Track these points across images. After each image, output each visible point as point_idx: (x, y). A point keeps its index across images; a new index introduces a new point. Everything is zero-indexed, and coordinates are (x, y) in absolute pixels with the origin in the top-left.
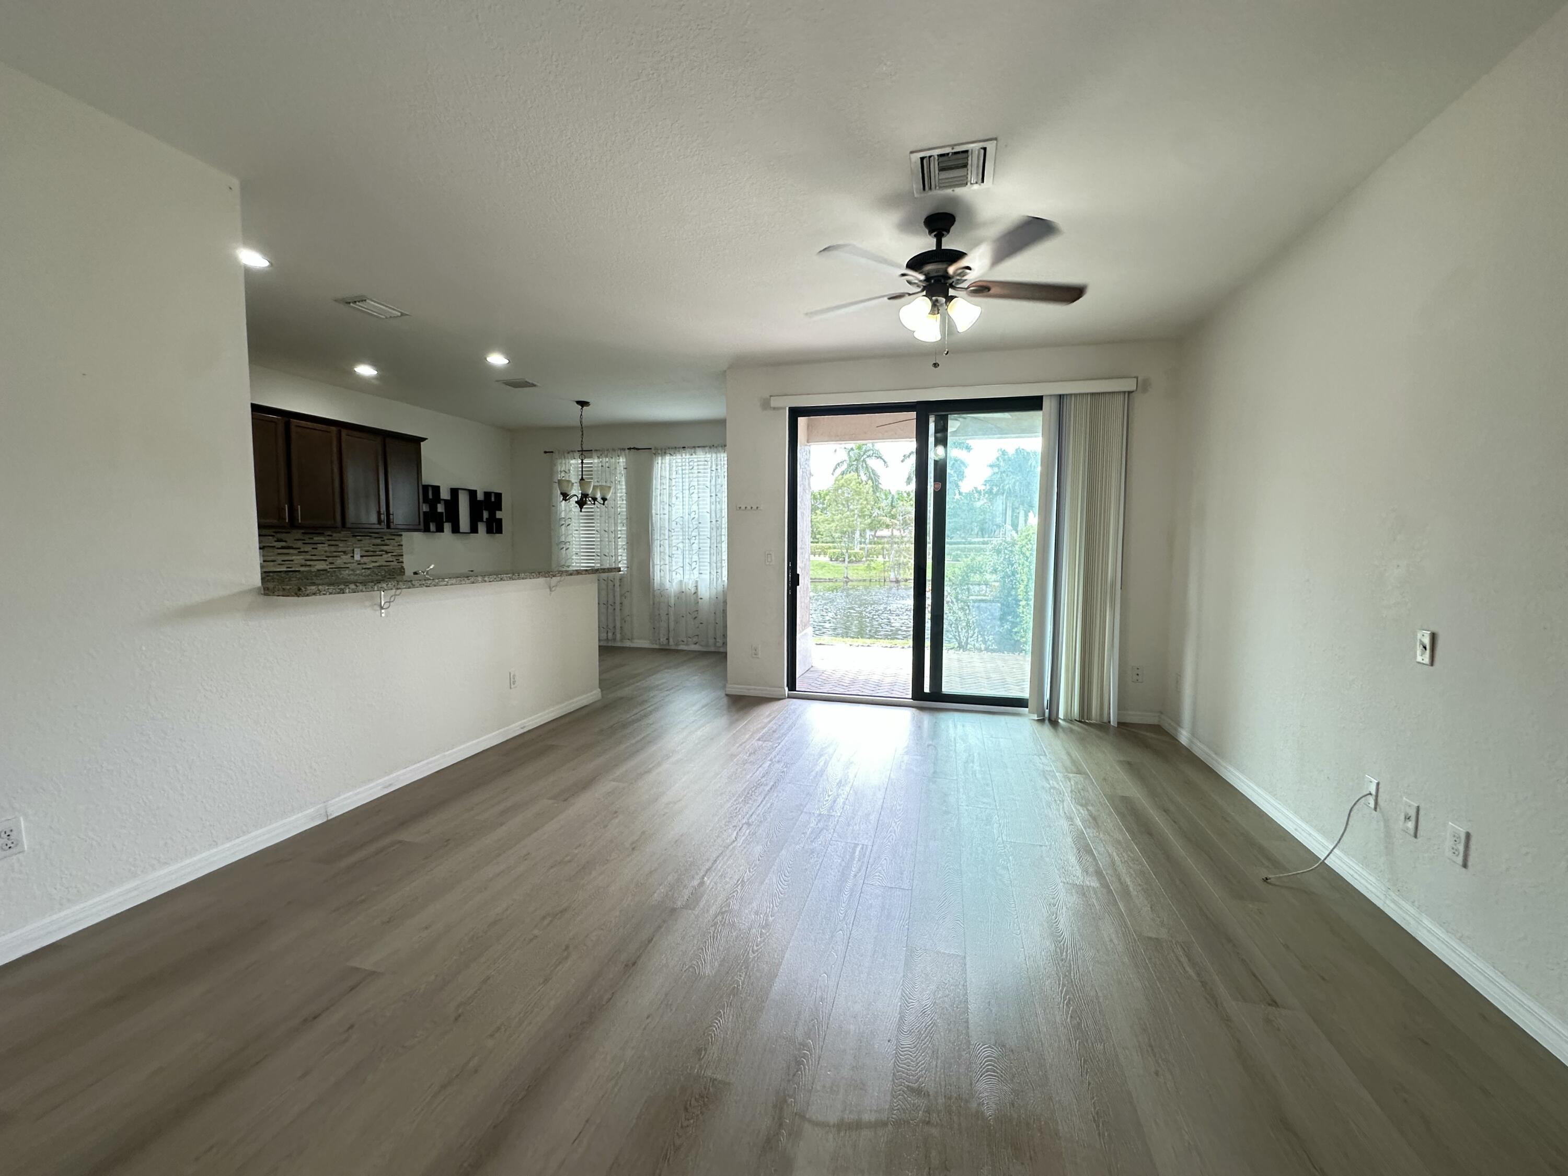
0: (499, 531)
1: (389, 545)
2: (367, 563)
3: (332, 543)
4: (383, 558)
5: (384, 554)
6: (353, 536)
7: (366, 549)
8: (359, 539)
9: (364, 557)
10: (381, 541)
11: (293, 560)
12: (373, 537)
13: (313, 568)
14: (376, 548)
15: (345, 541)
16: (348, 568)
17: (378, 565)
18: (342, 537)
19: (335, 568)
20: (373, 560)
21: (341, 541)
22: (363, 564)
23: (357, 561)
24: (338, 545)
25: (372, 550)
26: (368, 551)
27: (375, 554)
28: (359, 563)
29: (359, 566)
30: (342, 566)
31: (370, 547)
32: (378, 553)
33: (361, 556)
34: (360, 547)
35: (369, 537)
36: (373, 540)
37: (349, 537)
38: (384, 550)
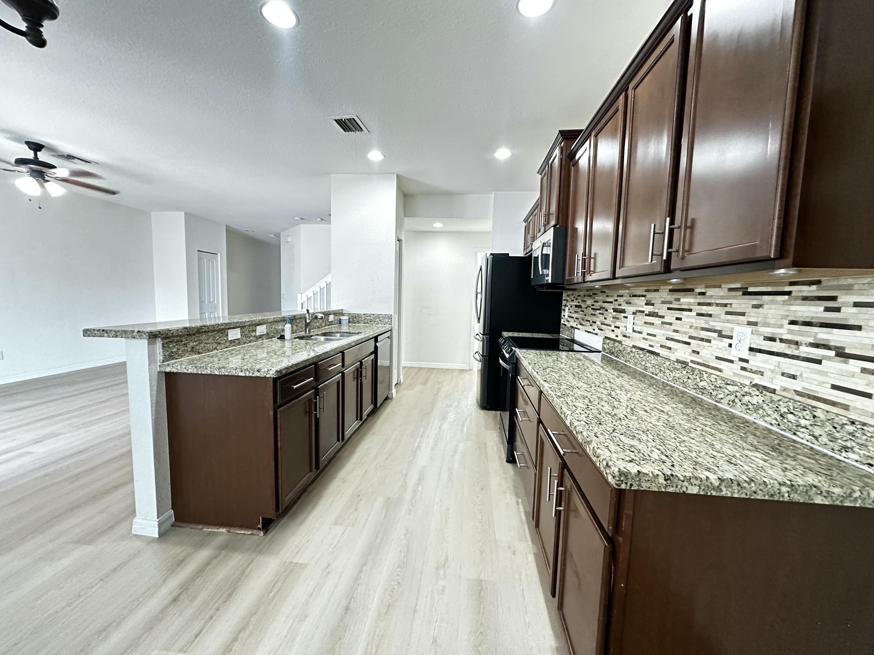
1: (859, 328)
2: (767, 374)
3: (704, 309)
4: (825, 374)
5: (829, 358)
6: (746, 293)
7: (768, 331)
8: (755, 302)
9: (758, 354)
10: (827, 309)
11: (655, 336)
12: (797, 298)
13: (673, 355)
14: (800, 333)
15: (725, 305)
16: (720, 370)
17: (800, 389)
18: (722, 298)
19: (699, 364)
20: (786, 371)
21: (718, 305)
22: (751, 371)
23: (741, 360)
24: (710, 315)
25: (784, 337)
26: (772, 339)
27: (796, 353)
28: (745, 365)
29: (743, 373)
30: (711, 364)
31: (781, 326)
32: (805, 351)
33: (751, 349)
34: (755, 324)
35: (786, 297)
36: (793, 308)
37: (735, 297)
38: (832, 344)
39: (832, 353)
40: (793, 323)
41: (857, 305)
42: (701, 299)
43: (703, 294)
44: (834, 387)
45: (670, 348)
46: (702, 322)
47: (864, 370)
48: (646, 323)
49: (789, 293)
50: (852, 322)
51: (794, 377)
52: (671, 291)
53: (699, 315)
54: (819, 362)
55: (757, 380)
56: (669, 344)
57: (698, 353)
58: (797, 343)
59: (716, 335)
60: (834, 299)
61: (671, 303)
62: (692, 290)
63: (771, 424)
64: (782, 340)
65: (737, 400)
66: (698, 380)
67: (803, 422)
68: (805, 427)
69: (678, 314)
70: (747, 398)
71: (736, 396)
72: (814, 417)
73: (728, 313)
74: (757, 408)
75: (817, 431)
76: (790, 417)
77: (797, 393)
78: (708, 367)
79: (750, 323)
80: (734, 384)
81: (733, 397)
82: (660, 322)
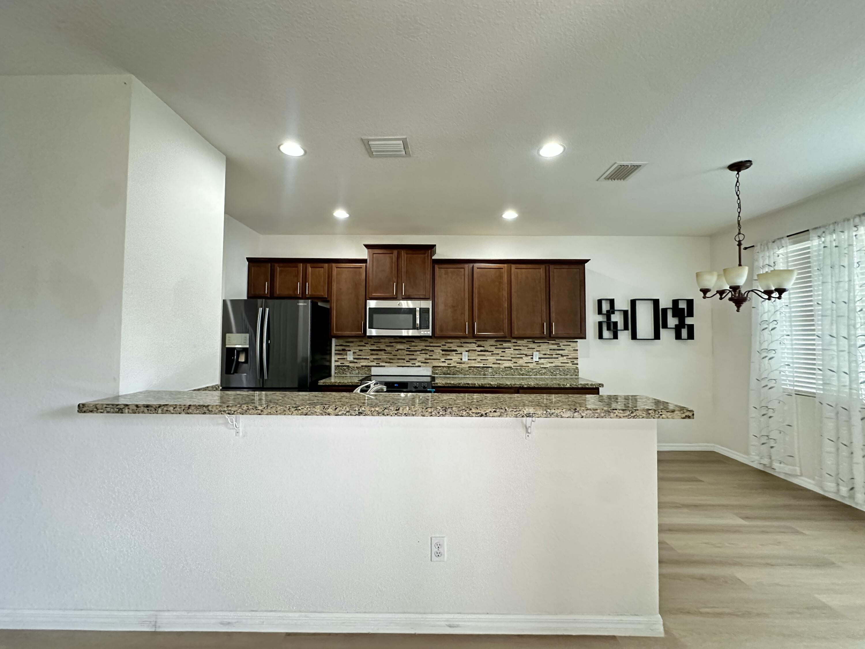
0: (691, 336)
1: (564, 350)
2: (545, 364)
3: (517, 348)
4: (559, 360)
5: (559, 357)
6: (534, 342)
7: (544, 352)
8: (538, 345)
9: (542, 359)
10: (558, 346)
11: (488, 360)
12: (550, 344)
13: (502, 366)
14: (552, 352)
15: (527, 346)
16: (528, 366)
17: (554, 365)
18: (525, 344)
19: (518, 366)
20: (550, 362)
21: (523, 346)
22: (540, 364)
23: (536, 362)
24: (521, 350)
25: (549, 353)
26: (546, 354)
27: (552, 357)
28: (537, 363)
29: (537, 365)
30: (524, 365)
31: (548, 351)
32: (554, 356)
33: (539, 358)
34: (539, 351)
35: (547, 344)
36: (550, 346)
37: (530, 344)
38: (560, 354)
39: (560, 356)
40: (550, 350)
41: (563, 345)
42: (515, 344)
43: (516, 342)
44: (561, 363)
45: (500, 364)
46: (517, 352)
47: (567, 358)
48: (478, 355)
49: (548, 343)
50: (563, 349)
51: (552, 363)
52: (496, 341)
53: (514, 349)
54: (558, 358)
55: (542, 366)
56: (498, 362)
57: (517, 363)
58: (552, 355)
59: (524, 356)
60: (559, 344)
61: (497, 346)
62: (510, 341)
63: (549, 376)
64: (548, 354)
65: (538, 373)
66: (520, 371)
67: (557, 372)
68: (558, 373)
69: (503, 350)
70: (541, 372)
71: (537, 372)
72: (560, 370)
73: (528, 348)
74: (544, 374)
75: (561, 373)
76: (554, 372)
77: (554, 366)
78: (523, 366)
79: (537, 351)
80: (536, 369)
81: (536, 373)
82: (491, 354)
